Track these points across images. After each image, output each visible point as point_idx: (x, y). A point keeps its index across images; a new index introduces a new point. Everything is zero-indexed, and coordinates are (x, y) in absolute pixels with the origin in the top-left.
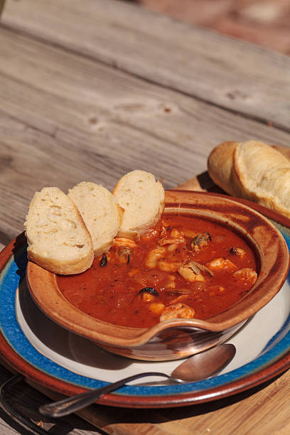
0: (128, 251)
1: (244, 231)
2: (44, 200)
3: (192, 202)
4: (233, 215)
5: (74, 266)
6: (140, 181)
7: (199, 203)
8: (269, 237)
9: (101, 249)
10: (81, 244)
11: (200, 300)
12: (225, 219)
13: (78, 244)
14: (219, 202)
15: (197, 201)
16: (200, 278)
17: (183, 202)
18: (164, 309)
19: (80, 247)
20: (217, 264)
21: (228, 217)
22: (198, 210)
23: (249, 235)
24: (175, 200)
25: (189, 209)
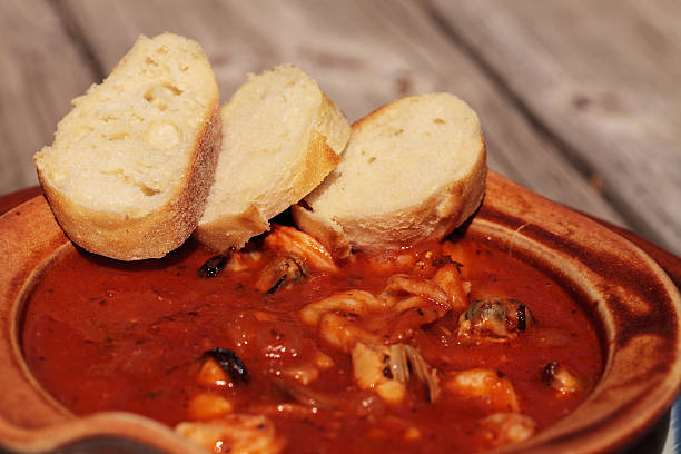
0: (292, 268)
1: (612, 334)
2: (150, 61)
3: (558, 230)
4: (621, 290)
5: (106, 233)
6: (439, 121)
7: (572, 237)
8: (648, 364)
9: (219, 230)
10: (156, 187)
11: (332, 435)
12: (596, 294)
13: (149, 184)
14: (616, 252)
15: (571, 232)
16: (392, 391)
17: (538, 222)
18: (221, 417)
19: (150, 192)
20: (474, 382)
21: (605, 289)
22: (555, 253)
23: (612, 347)
24: (523, 212)
25: (537, 244)
